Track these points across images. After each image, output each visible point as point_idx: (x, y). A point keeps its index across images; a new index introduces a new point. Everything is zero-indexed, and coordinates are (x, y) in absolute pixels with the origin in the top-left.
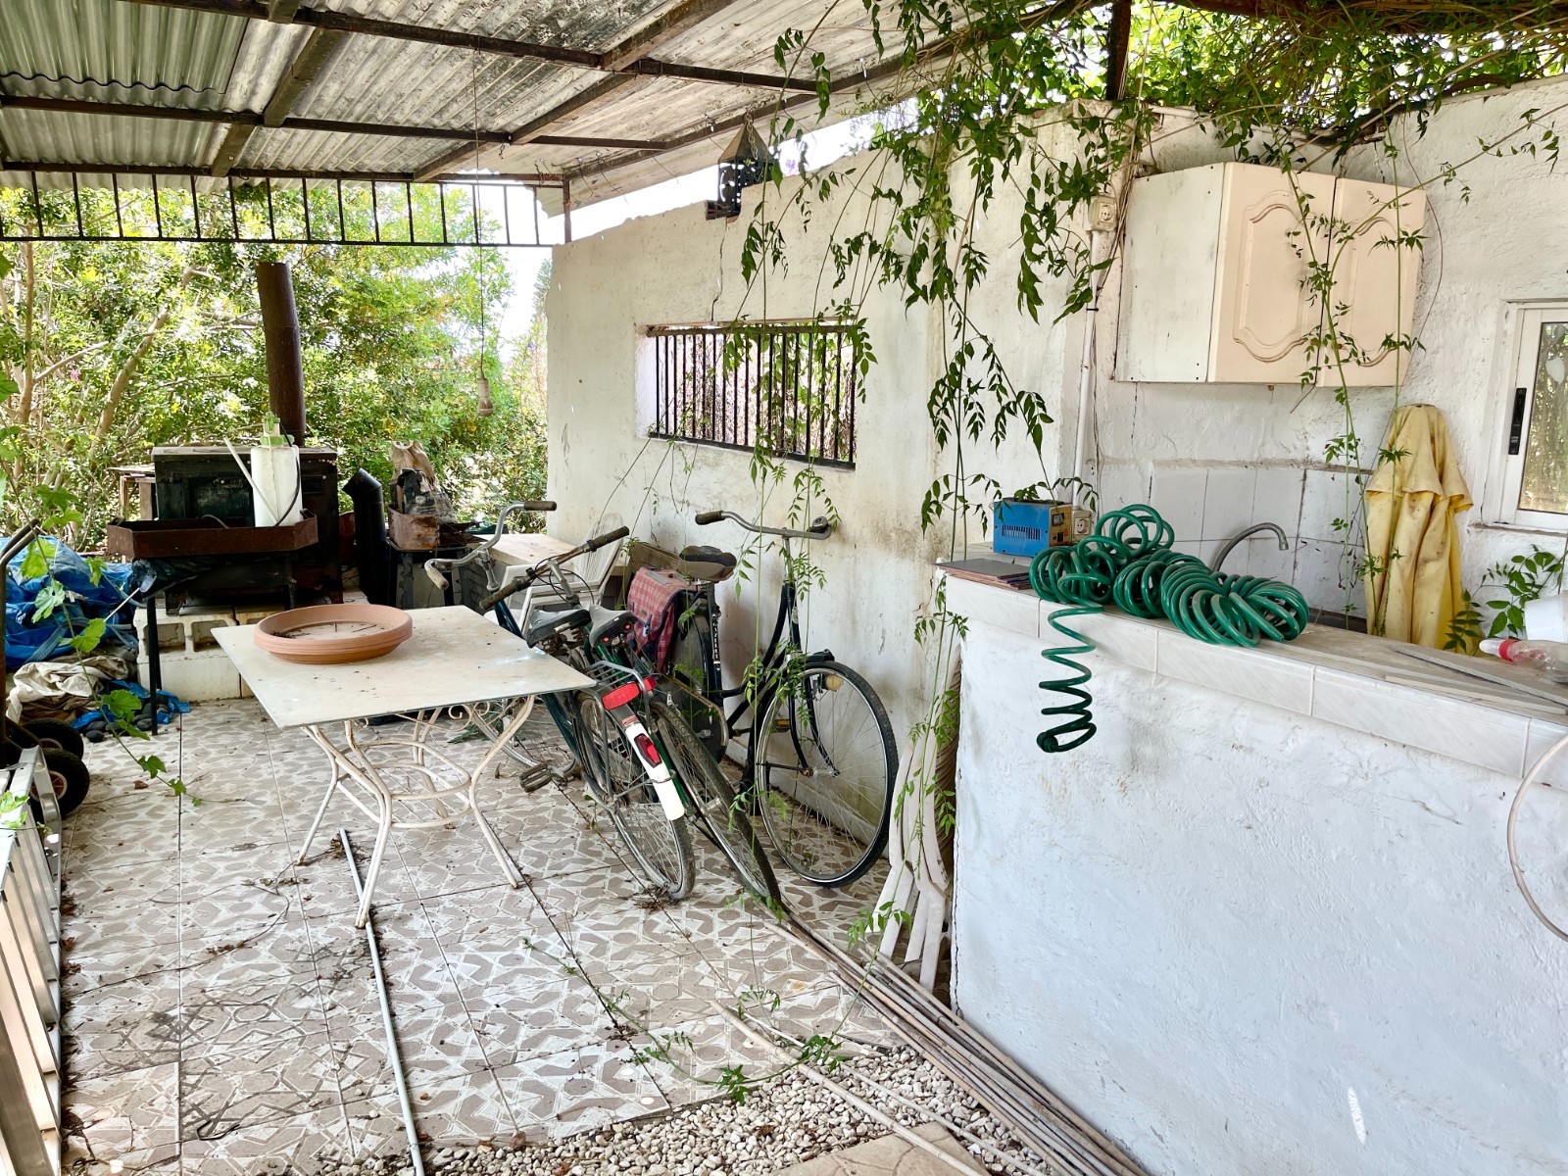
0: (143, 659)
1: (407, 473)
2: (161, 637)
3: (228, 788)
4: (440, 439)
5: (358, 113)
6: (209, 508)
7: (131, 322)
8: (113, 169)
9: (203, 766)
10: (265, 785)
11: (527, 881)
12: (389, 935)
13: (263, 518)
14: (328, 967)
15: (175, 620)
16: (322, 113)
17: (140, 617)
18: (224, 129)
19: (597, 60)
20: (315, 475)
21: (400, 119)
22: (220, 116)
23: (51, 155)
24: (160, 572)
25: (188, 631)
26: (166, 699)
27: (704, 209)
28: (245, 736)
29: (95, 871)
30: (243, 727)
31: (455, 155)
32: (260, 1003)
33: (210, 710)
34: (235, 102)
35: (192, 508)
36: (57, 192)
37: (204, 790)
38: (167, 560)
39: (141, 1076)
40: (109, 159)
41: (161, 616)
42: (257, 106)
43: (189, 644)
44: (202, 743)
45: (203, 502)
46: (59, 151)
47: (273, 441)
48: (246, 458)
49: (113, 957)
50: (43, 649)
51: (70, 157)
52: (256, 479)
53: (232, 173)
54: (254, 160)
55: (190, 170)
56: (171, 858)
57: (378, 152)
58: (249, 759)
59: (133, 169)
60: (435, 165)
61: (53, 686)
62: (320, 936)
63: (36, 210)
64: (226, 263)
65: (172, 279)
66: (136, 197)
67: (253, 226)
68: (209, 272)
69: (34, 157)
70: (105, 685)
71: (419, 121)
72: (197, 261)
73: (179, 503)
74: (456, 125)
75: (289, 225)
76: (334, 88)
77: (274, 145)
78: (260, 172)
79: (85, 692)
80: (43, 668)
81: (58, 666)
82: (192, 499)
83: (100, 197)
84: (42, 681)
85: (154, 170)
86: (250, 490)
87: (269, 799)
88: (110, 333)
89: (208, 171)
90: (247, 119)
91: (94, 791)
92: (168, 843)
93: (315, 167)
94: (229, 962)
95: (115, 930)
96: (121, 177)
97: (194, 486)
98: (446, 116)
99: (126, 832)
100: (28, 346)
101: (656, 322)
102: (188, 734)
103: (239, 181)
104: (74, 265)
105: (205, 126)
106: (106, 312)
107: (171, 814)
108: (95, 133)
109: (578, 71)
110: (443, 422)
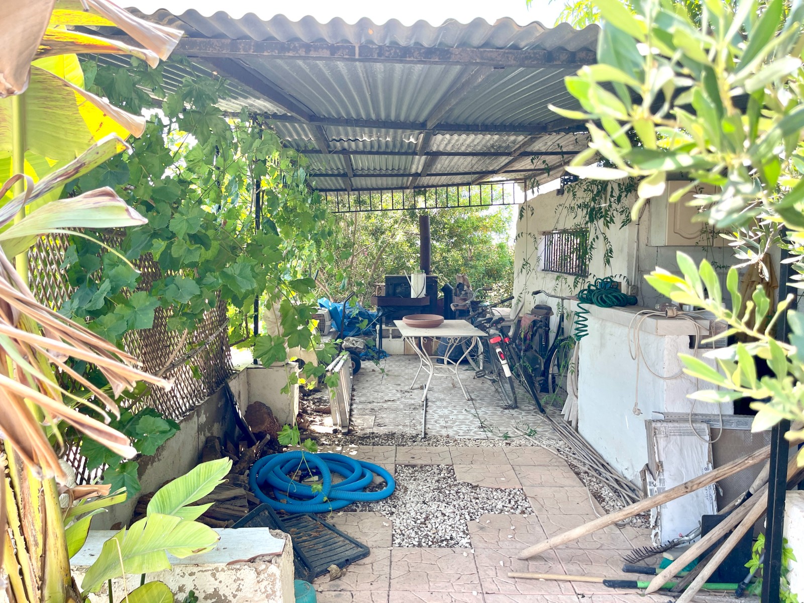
0: (378, 339)
1: (460, 283)
2: (384, 334)
3: (396, 374)
4: (482, 275)
5: (448, 170)
6: (400, 293)
7: (383, 236)
8: (381, 189)
9: (390, 369)
10: (406, 374)
11: (472, 399)
12: (429, 404)
13: (413, 295)
14: (413, 407)
15: (387, 328)
16: (438, 171)
17: (378, 327)
18: (411, 178)
19: (509, 154)
20: (431, 284)
21: (461, 170)
22: (409, 175)
23: (364, 186)
24: (384, 310)
25: (391, 332)
26: (383, 352)
27: (556, 192)
28: (403, 363)
29: (360, 385)
30: (403, 361)
31: (481, 178)
32: (396, 410)
33: (395, 357)
34: (413, 171)
35: (394, 294)
36: (365, 197)
37: (389, 373)
38: (386, 307)
39: (367, 417)
40: (380, 187)
41: (384, 327)
42: (419, 171)
43: (391, 336)
44: (391, 364)
45: (398, 291)
46: (366, 185)
47: (418, 271)
48: (410, 278)
49: (363, 399)
50: (352, 333)
51: (370, 186)
52: (412, 283)
53: (415, 188)
54: (421, 184)
55: (402, 188)
56: (379, 385)
57: (458, 179)
58: (403, 368)
59: (387, 189)
60: (476, 180)
61: (353, 344)
62: (413, 402)
63: (359, 202)
64: (413, 215)
65: (396, 222)
66: (387, 196)
67: (421, 204)
68: (408, 218)
69: (360, 187)
70: (367, 347)
71: (466, 170)
72: (404, 215)
73: (391, 292)
74: (478, 170)
75: (431, 202)
76: (439, 166)
77: (425, 180)
78: (423, 187)
79: (362, 347)
80: (351, 339)
81: (355, 338)
82: (395, 290)
83: (376, 195)
84: (351, 342)
85: (392, 189)
86: (410, 287)
87: (406, 377)
88: (377, 240)
89: (408, 188)
90: (416, 175)
91: (361, 371)
92: (379, 382)
93: (440, 184)
94: (389, 403)
95: (363, 395)
96: (383, 191)
97: (396, 286)
98: (474, 169)
99: (369, 379)
100: (354, 244)
101: (544, 230)
102: (388, 361)
103: (417, 190)
104: (369, 217)
105: (406, 178)
106: (377, 232)
107: (381, 377)
108: (376, 181)
109: (504, 158)
110: (482, 269)
